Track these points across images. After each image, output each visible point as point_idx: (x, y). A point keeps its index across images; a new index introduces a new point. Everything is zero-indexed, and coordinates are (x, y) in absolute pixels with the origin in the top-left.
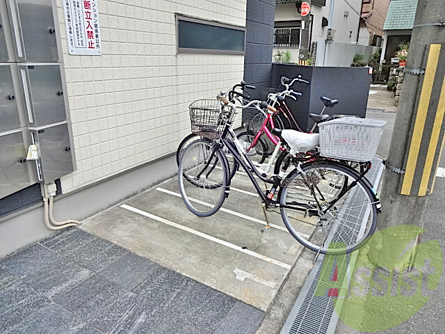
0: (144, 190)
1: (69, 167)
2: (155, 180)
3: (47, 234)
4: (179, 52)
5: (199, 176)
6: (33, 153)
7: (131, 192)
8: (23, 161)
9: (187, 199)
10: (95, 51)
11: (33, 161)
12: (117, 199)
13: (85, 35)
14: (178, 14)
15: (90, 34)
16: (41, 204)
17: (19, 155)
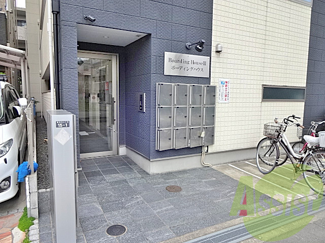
0: (239, 161)
1: (212, 143)
2: (246, 158)
3: (201, 166)
4: (263, 101)
5: (265, 155)
6: (203, 135)
7: (233, 161)
8: (199, 137)
9: (260, 168)
10: (227, 102)
11: (202, 137)
12: (227, 161)
13: (224, 96)
14: (264, 85)
15: (226, 96)
16: (201, 154)
17: (199, 135)
